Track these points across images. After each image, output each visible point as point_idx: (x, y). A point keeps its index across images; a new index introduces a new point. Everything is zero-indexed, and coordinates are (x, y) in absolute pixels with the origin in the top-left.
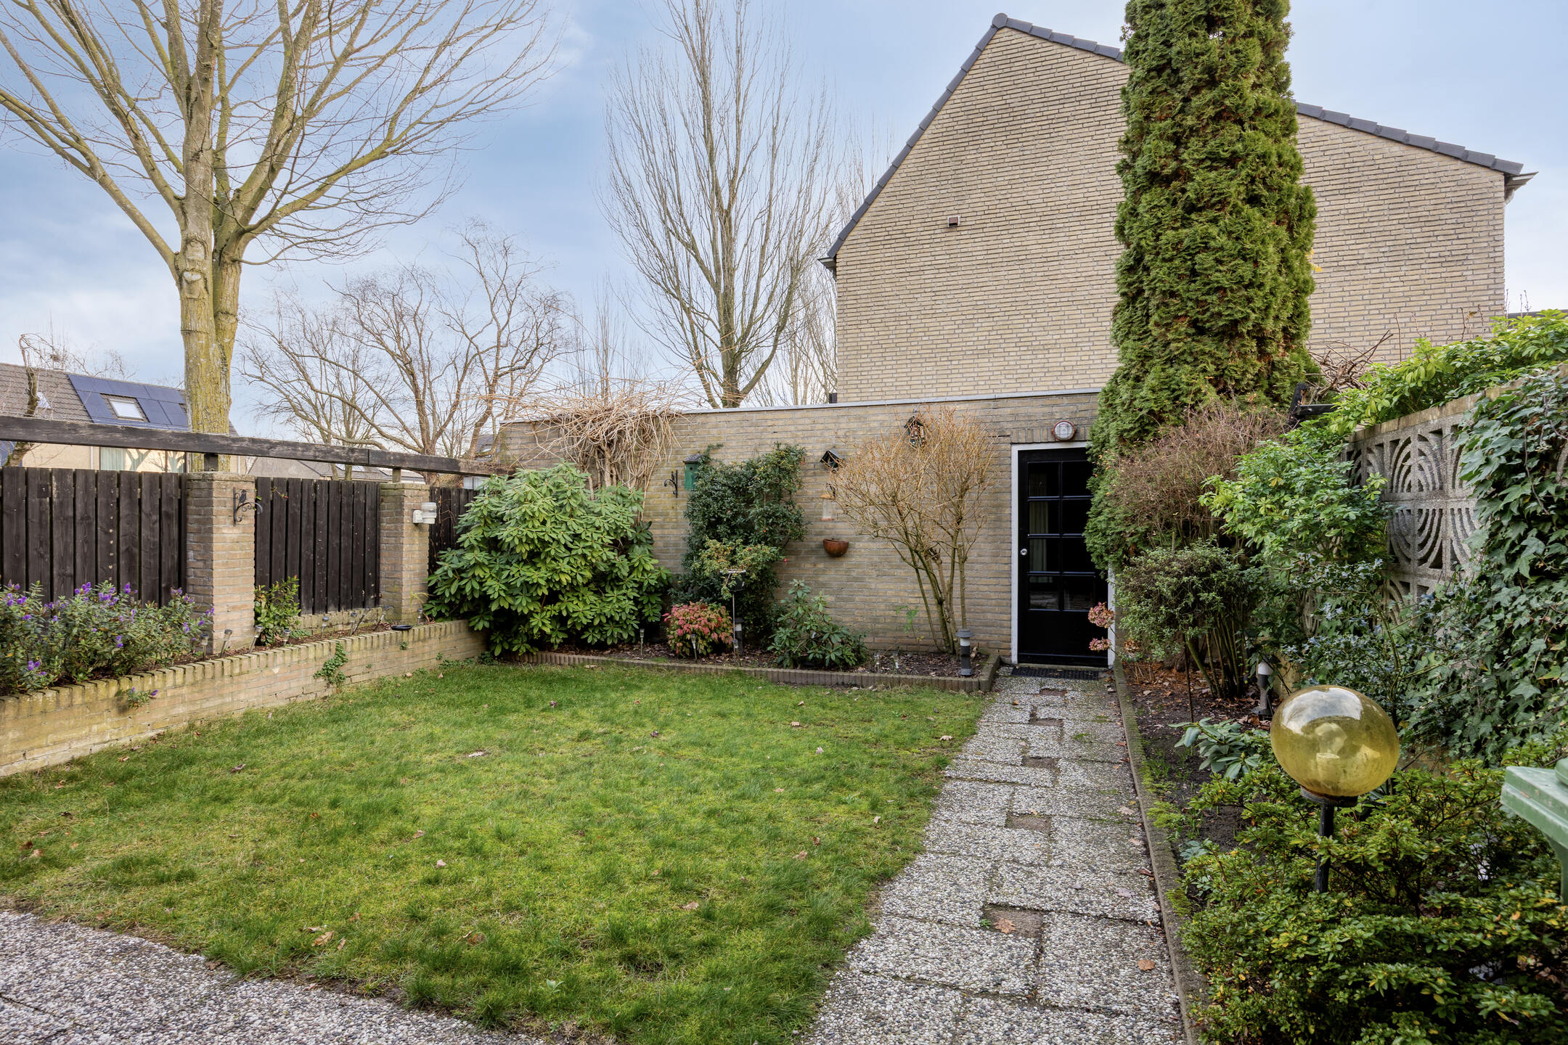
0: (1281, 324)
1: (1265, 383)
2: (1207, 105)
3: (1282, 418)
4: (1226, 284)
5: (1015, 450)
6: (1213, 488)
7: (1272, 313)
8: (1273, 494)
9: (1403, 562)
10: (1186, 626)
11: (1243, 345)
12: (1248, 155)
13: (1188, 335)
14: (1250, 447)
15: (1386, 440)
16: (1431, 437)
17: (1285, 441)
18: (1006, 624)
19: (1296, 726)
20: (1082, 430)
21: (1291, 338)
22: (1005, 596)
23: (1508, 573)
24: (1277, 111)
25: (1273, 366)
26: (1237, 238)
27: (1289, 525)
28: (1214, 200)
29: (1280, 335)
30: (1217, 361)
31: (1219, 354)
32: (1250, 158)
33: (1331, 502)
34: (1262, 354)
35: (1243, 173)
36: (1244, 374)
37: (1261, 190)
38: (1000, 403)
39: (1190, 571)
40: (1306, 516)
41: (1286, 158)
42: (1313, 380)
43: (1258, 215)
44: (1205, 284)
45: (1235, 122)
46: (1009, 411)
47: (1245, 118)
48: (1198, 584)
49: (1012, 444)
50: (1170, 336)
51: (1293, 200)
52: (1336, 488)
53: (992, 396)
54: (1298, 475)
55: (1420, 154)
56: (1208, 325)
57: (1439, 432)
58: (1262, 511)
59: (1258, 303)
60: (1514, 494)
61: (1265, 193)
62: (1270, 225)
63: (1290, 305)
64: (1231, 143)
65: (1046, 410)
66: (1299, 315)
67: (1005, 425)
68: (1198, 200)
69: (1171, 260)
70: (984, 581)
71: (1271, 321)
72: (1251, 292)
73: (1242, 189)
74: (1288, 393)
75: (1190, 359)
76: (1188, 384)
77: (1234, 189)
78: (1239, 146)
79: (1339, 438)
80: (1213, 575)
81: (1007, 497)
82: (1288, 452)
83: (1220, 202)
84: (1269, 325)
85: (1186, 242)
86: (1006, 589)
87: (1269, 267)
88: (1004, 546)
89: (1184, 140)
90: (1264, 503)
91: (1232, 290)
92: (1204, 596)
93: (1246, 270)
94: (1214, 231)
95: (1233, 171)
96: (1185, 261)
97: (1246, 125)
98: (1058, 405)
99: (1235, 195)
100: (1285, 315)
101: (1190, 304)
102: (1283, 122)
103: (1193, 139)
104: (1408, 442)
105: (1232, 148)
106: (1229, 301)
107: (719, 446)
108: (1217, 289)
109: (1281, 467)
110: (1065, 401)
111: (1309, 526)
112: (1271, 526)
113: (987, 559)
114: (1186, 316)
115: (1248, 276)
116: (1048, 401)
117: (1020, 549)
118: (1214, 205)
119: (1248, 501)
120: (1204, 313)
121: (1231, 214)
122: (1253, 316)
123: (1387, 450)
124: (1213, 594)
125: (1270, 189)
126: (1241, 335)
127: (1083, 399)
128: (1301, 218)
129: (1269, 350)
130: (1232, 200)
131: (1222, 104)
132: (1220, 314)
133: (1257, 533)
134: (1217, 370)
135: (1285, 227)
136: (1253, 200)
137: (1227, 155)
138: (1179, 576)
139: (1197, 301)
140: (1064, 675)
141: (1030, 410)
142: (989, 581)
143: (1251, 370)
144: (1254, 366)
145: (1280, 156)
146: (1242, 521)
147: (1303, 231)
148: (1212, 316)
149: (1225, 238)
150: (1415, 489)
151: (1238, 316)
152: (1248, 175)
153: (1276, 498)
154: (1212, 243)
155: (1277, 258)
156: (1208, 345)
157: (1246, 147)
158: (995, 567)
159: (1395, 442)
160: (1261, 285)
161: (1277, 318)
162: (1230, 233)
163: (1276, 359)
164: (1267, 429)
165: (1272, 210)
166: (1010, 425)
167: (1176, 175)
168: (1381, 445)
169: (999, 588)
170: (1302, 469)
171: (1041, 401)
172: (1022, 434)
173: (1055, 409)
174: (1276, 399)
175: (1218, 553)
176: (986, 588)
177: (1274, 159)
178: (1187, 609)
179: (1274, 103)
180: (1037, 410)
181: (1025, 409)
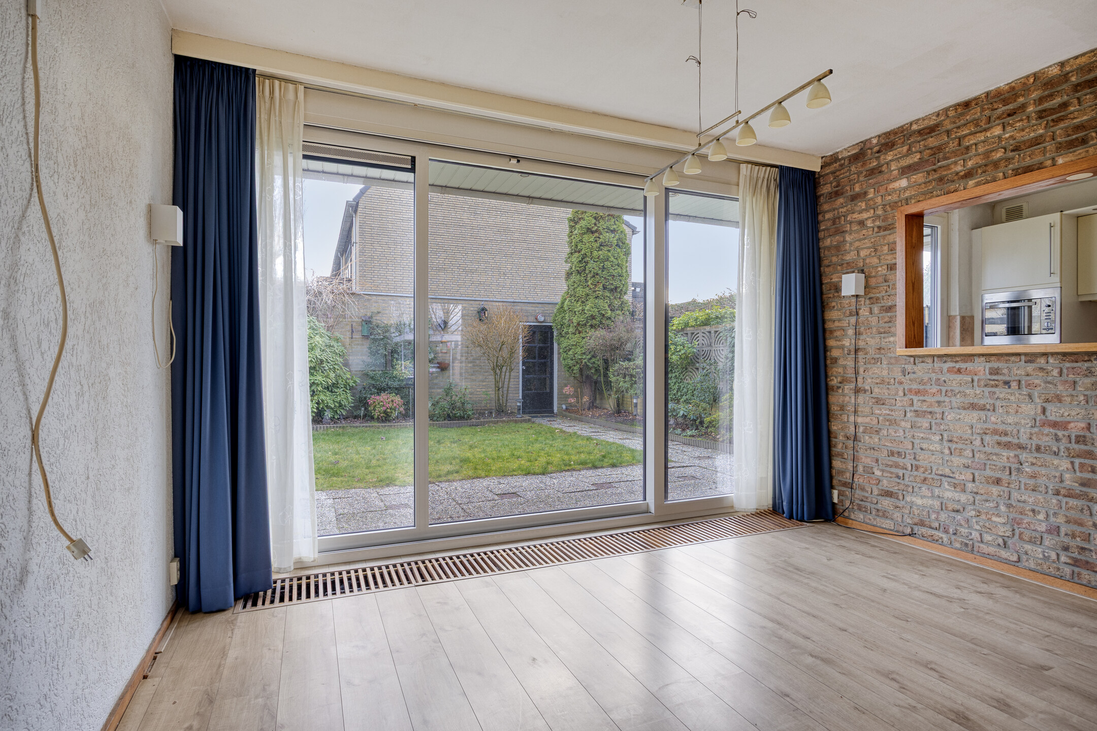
5: (521, 324)
15: (689, 332)
20: (547, 319)
22: (517, 386)
28: (609, 244)
31: (611, 297)
38: (515, 304)
46: (519, 307)
49: (519, 322)
50: (597, 289)
53: (512, 300)
57: (710, 332)
65: (533, 308)
67: (518, 314)
69: (596, 262)
78: (615, 227)
81: (519, 344)
86: (517, 383)
88: (517, 365)
94: (610, 254)
98: (538, 307)
101: (603, 279)
105: (613, 227)
107: (379, 313)
110: (540, 305)
116: (534, 305)
127: (547, 305)
132: (612, 284)
134: (610, 303)
139: (605, 278)
141: (527, 308)
151: (618, 286)
154: (610, 259)
166: (520, 314)
167: (596, 231)
171: (531, 305)
172: (524, 318)
173: (536, 309)
180: (529, 308)
181: (525, 307)
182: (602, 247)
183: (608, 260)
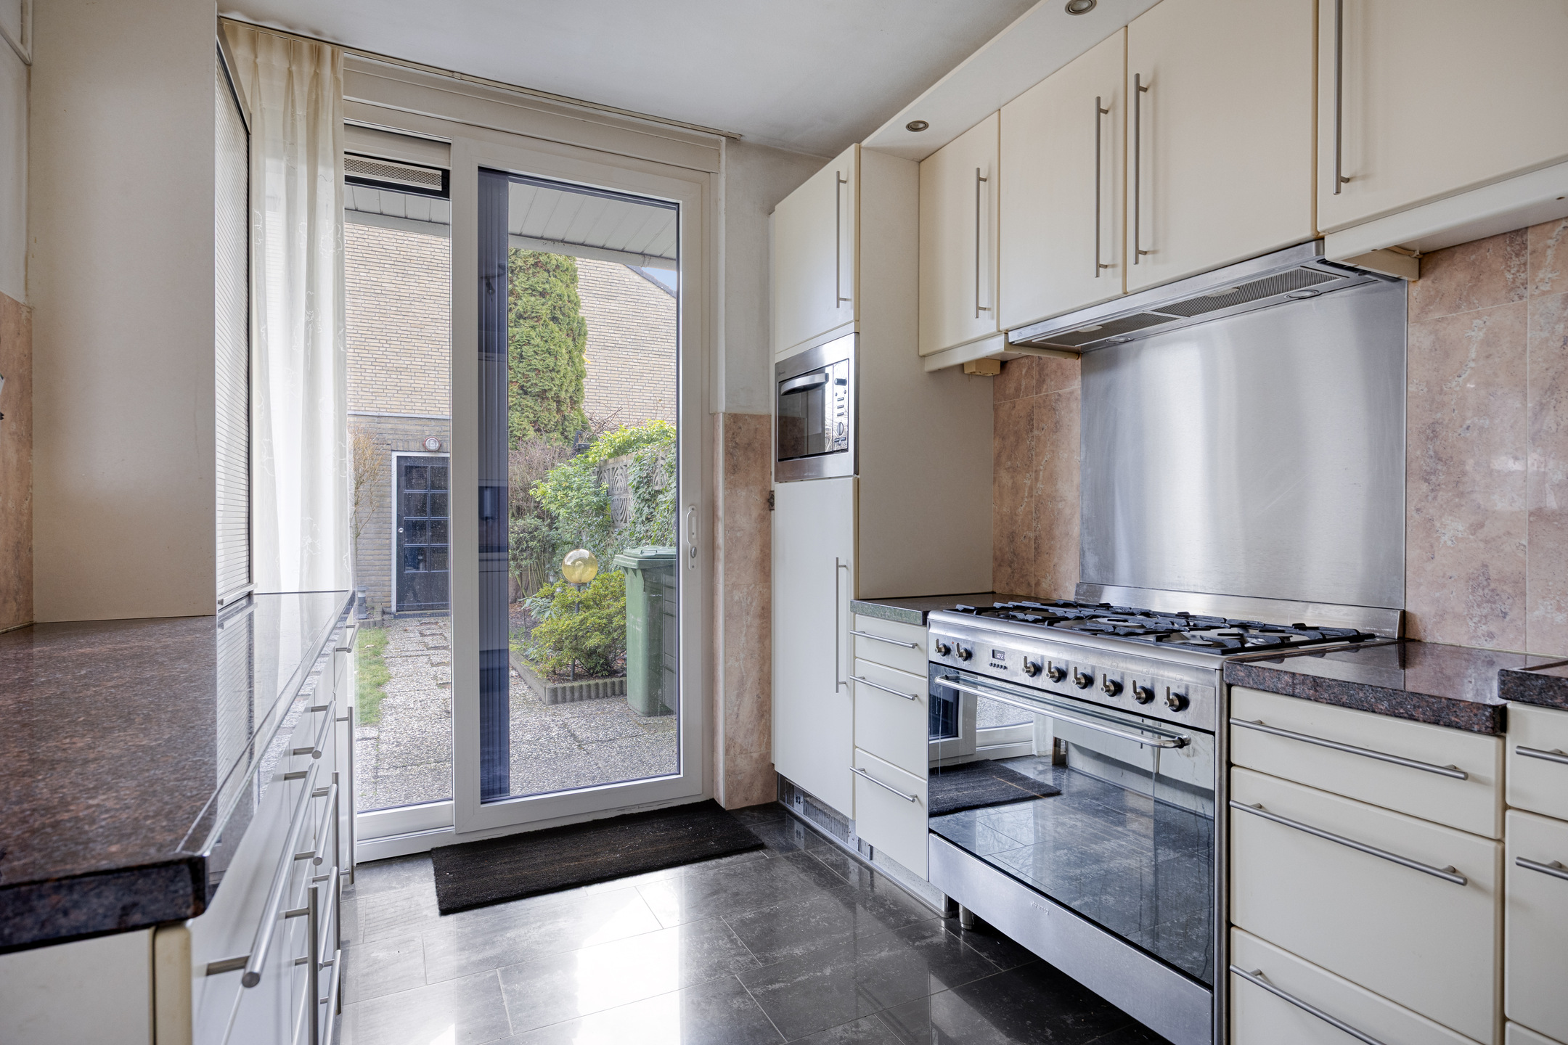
0: (569, 395)
1: (560, 427)
2: (530, 256)
3: (569, 451)
4: (540, 368)
5: (395, 455)
6: (536, 486)
7: (564, 388)
8: (564, 490)
9: (616, 522)
10: (522, 560)
11: (549, 405)
12: (552, 293)
13: (518, 394)
14: (553, 465)
15: (610, 467)
16: (624, 467)
17: (570, 465)
18: (387, 583)
19: (569, 563)
20: (445, 444)
21: (574, 402)
22: (387, 563)
23: (640, 519)
24: (567, 269)
25: (564, 418)
26: (546, 341)
27: (570, 505)
28: (534, 315)
29: (568, 400)
30: (535, 413)
31: (536, 408)
32: (553, 295)
33: (587, 494)
34: (559, 411)
35: (550, 303)
36: (549, 421)
37: (558, 314)
38: (383, 420)
39: (523, 531)
40: (577, 500)
41: (572, 298)
42: (584, 428)
43: (557, 329)
44: (528, 365)
45: (545, 270)
46: (390, 426)
47: (551, 270)
48: (528, 537)
49: (392, 450)
51: (575, 324)
52: (590, 488)
53: (377, 414)
54: (574, 481)
55: (650, 285)
56: (529, 390)
58: (559, 498)
59: (557, 382)
60: (641, 491)
61: (561, 317)
62: (563, 336)
63: (573, 384)
64: (543, 283)
65: (419, 428)
66: (578, 390)
67: (387, 437)
68: (524, 312)
70: (369, 552)
71: (563, 393)
72: (554, 374)
73: (549, 312)
74: (572, 435)
75: (519, 409)
76: (518, 424)
77: (544, 312)
78: (547, 286)
79: (594, 464)
80: (535, 533)
81: (388, 489)
82: (570, 470)
83: (536, 317)
84: (563, 395)
85: (517, 337)
86: (387, 557)
87: (563, 362)
88: (386, 526)
89: (516, 272)
90: (560, 494)
91: (543, 372)
92: (531, 544)
93: (550, 361)
94: (533, 334)
95: (544, 300)
96: (516, 348)
97: (551, 274)
98: (428, 426)
99: (544, 315)
100: (571, 390)
101: (519, 375)
102: (571, 276)
103: (521, 274)
104: (617, 469)
105: (543, 286)
106: (542, 378)
108: (536, 369)
109: (568, 477)
110: (433, 423)
111: (578, 505)
112: (563, 505)
113: (371, 536)
114: (517, 382)
115: (552, 365)
116: (420, 422)
117: (398, 528)
118: (533, 318)
119: (553, 493)
120: (528, 382)
121: (543, 325)
122: (555, 389)
123: (611, 472)
124: (535, 542)
125: (563, 314)
126: (548, 398)
127: (446, 423)
128: (579, 335)
129: (562, 409)
130: (544, 317)
131: (538, 258)
132: (536, 384)
133: (557, 508)
134: (534, 417)
135: (571, 338)
136: (554, 319)
137: (541, 290)
138: (518, 534)
140: (432, 615)
141: (407, 427)
142: (373, 552)
143: (553, 419)
144: (554, 417)
145: (569, 296)
146: (550, 503)
147: (581, 342)
148: (532, 385)
149: (539, 340)
150: (619, 490)
151: (546, 388)
152: (552, 305)
153: (565, 492)
154: (532, 342)
155: (567, 356)
156: (529, 401)
157: (551, 288)
158: (378, 542)
159: (613, 468)
160: (558, 372)
161: (566, 391)
162: (542, 337)
163: (566, 414)
164: (561, 455)
165: (564, 327)
166: (391, 437)
168: (609, 469)
169: (382, 557)
170: (576, 479)
171: (414, 422)
172: (400, 444)
173: (425, 428)
174: (566, 437)
175: (537, 522)
176: (371, 557)
177: (566, 298)
178: (523, 551)
179: (566, 264)
180: (412, 427)
181: (402, 426)
182: (521, 321)
183: (529, 343)
